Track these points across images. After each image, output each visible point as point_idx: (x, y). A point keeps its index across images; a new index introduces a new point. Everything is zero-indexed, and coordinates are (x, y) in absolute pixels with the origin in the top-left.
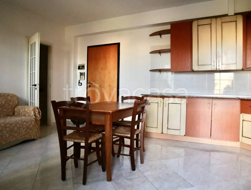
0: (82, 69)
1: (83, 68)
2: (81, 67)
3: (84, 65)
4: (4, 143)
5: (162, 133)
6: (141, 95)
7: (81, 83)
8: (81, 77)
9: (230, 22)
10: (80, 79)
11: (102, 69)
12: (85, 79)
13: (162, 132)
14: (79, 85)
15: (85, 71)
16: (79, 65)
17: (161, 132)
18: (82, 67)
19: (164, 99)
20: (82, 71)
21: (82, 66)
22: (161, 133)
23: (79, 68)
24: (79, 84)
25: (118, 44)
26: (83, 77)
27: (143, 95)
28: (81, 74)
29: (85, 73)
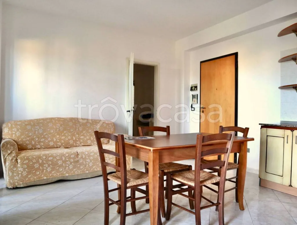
0: (194, 90)
1: (196, 89)
3: (197, 86)
4: (87, 172)
5: (291, 186)
6: (260, 124)
7: (194, 108)
8: (193, 100)
10: (192, 103)
11: (217, 89)
12: (197, 103)
13: (290, 184)
15: (198, 92)
16: (191, 85)
17: (288, 183)
19: (294, 132)
20: (194, 93)
21: (194, 87)
22: (289, 186)
23: (191, 90)
24: (191, 109)
25: (236, 54)
26: (196, 100)
27: (261, 124)
28: (193, 96)
29: (197, 95)
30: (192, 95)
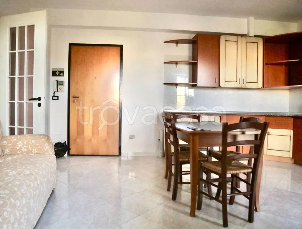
0: (59, 75)
1: (62, 74)
2: (57, 72)
3: (63, 70)
7: (58, 97)
8: (59, 87)
9: (252, 43)
10: (56, 91)
11: (95, 78)
12: (64, 91)
14: (54, 99)
15: (65, 78)
16: (53, 69)
18: (60, 73)
20: (60, 79)
21: (59, 71)
23: (54, 73)
24: (54, 97)
25: (121, 47)
28: (59, 83)
29: (64, 81)
30: (57, 81)
